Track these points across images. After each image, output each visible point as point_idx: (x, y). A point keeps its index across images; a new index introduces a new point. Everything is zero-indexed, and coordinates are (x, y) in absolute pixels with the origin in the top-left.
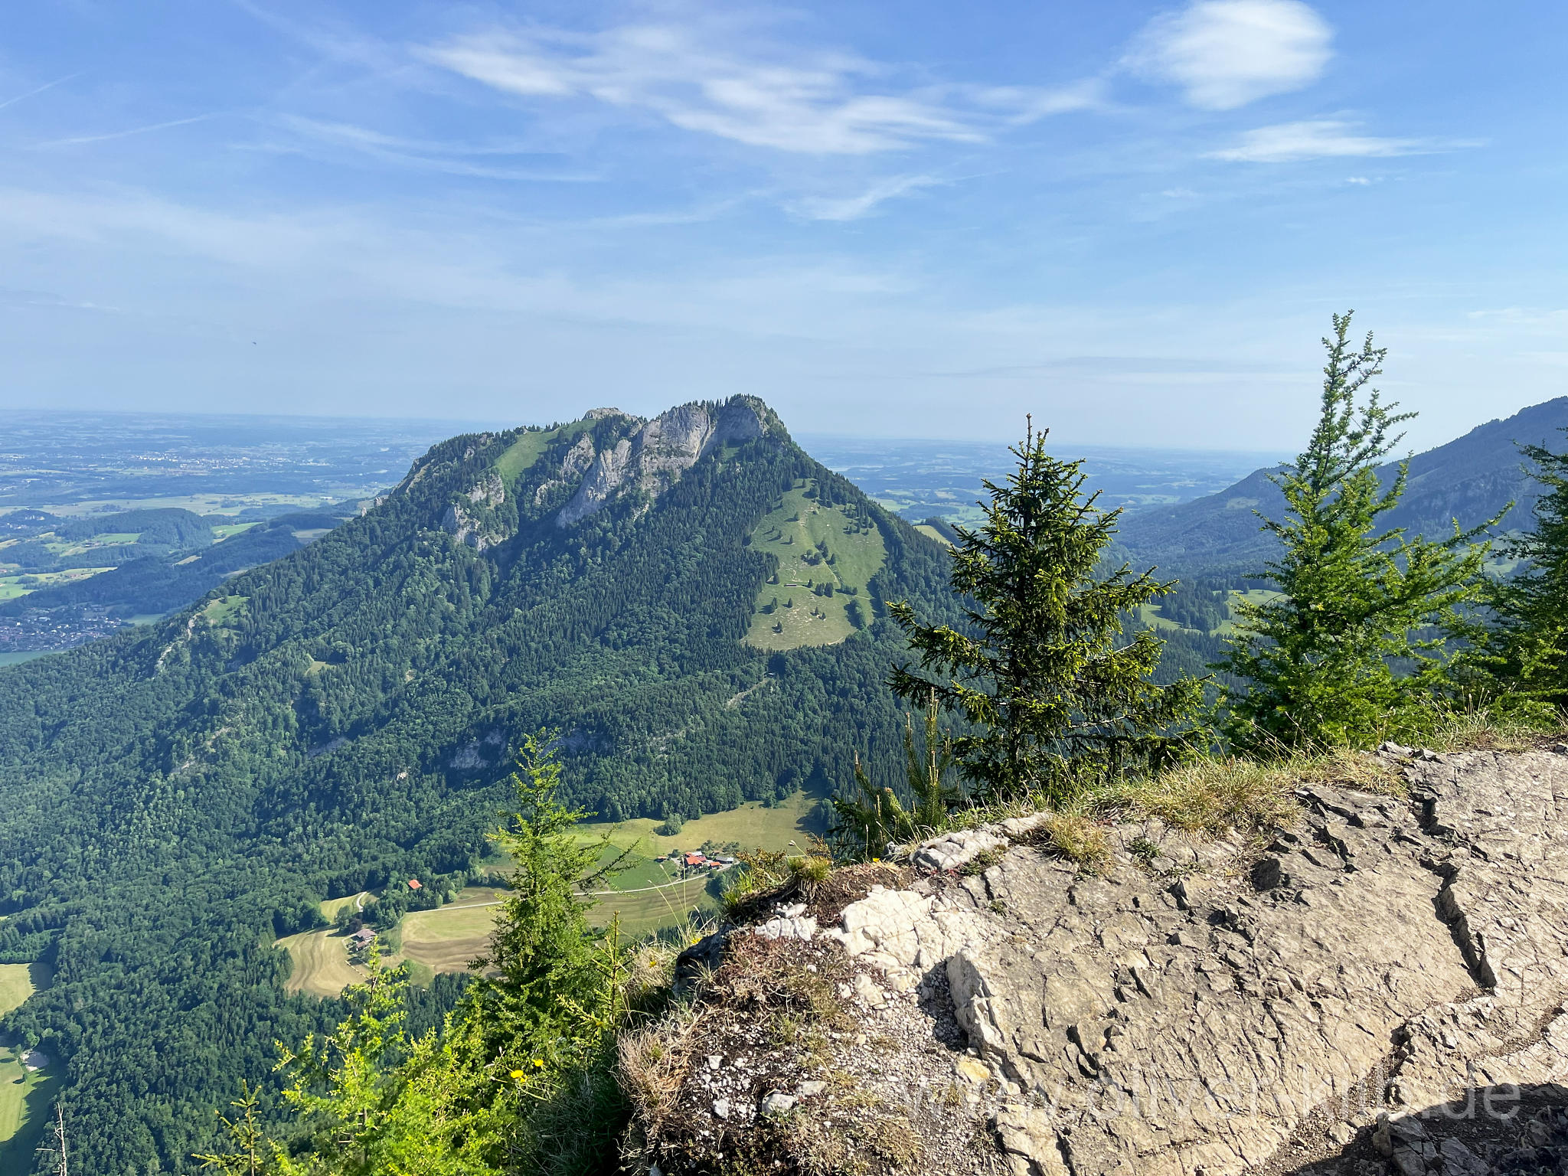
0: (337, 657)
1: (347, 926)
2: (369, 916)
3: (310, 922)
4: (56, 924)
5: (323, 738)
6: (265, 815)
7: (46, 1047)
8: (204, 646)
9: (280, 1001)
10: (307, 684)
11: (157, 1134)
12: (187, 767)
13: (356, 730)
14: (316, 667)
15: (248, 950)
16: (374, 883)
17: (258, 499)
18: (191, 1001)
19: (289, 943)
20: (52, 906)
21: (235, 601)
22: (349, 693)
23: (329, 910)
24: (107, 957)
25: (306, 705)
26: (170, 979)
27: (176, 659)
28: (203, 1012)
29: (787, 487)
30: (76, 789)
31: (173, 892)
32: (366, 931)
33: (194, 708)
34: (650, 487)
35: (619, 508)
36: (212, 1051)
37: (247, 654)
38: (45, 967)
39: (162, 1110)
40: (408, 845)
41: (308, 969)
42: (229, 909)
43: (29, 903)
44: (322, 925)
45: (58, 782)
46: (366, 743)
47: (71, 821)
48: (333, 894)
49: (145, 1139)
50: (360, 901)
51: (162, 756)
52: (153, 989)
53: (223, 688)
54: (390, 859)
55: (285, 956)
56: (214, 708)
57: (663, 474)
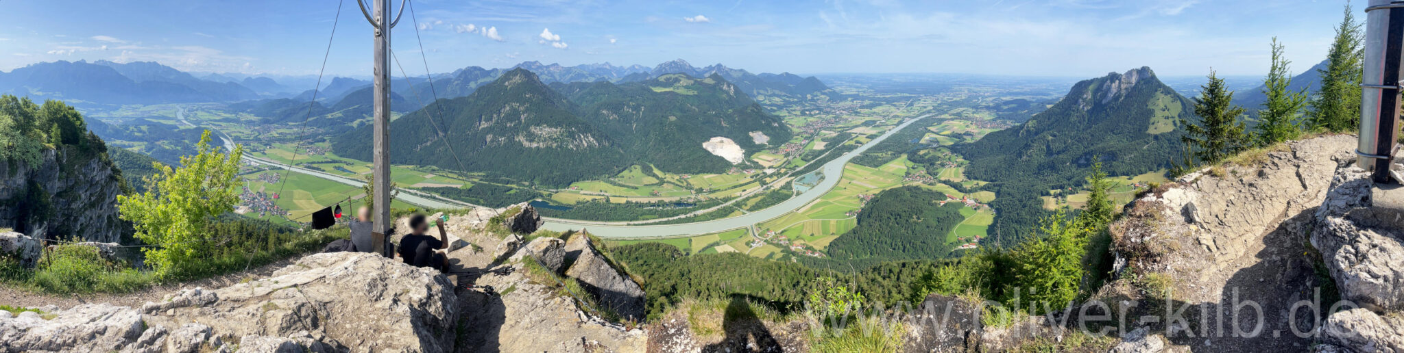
0: (1055, 136)
1: (1056, 196)
2: (1060, 194)
3: (1048, 194)
4: (1000, 186)
5: (1051, 154)
6: (1039, 170)
7: (997, 209)
8: (1028, 131)
9: (1042, 209)
10: (1048, 142)
11: (1016, 231)
12: (1025, 158)
13: (1058, 153)
14: (1050, 138)
15: (1036, 198)
16: (1062, 187)
18: (1024, 206)
19: (1043, 198)
20: (998, 182)
21: (1035, 121)
22: (1057, 145)
23: (1052, 192)
24: (1009, 194)
25: (1048, 146)
26: (1021, 201)
27: (1023, 134)
28: (1027, 209)
29: (1156, 91)
30: (1005, 159)
31: (1021, 184)
32: (1060, 198)
33: (1026, 145)
34: (1123, 92)
35: (1116, 98)
36: (1028, 217)
37: (1036, 134)
38: (998, 194)
39: (1018, 227)
40: (1069, 180)
41: (1048, 204)
42: (1032, 189)
43: (995, 181)
44: (1050, 195)
45: (1001, 157)
46: (1061, 156)
47: (1003, 166)
48: (1053, 189)
49: (1014, 232)
50: (1059, 191)
51: (1020, 155)
52: (1017, 202)
53: (1032, 141)
54: (1065, 182)
55: (1043, 200)
56: (1030, 145)
57: (1126, 89)
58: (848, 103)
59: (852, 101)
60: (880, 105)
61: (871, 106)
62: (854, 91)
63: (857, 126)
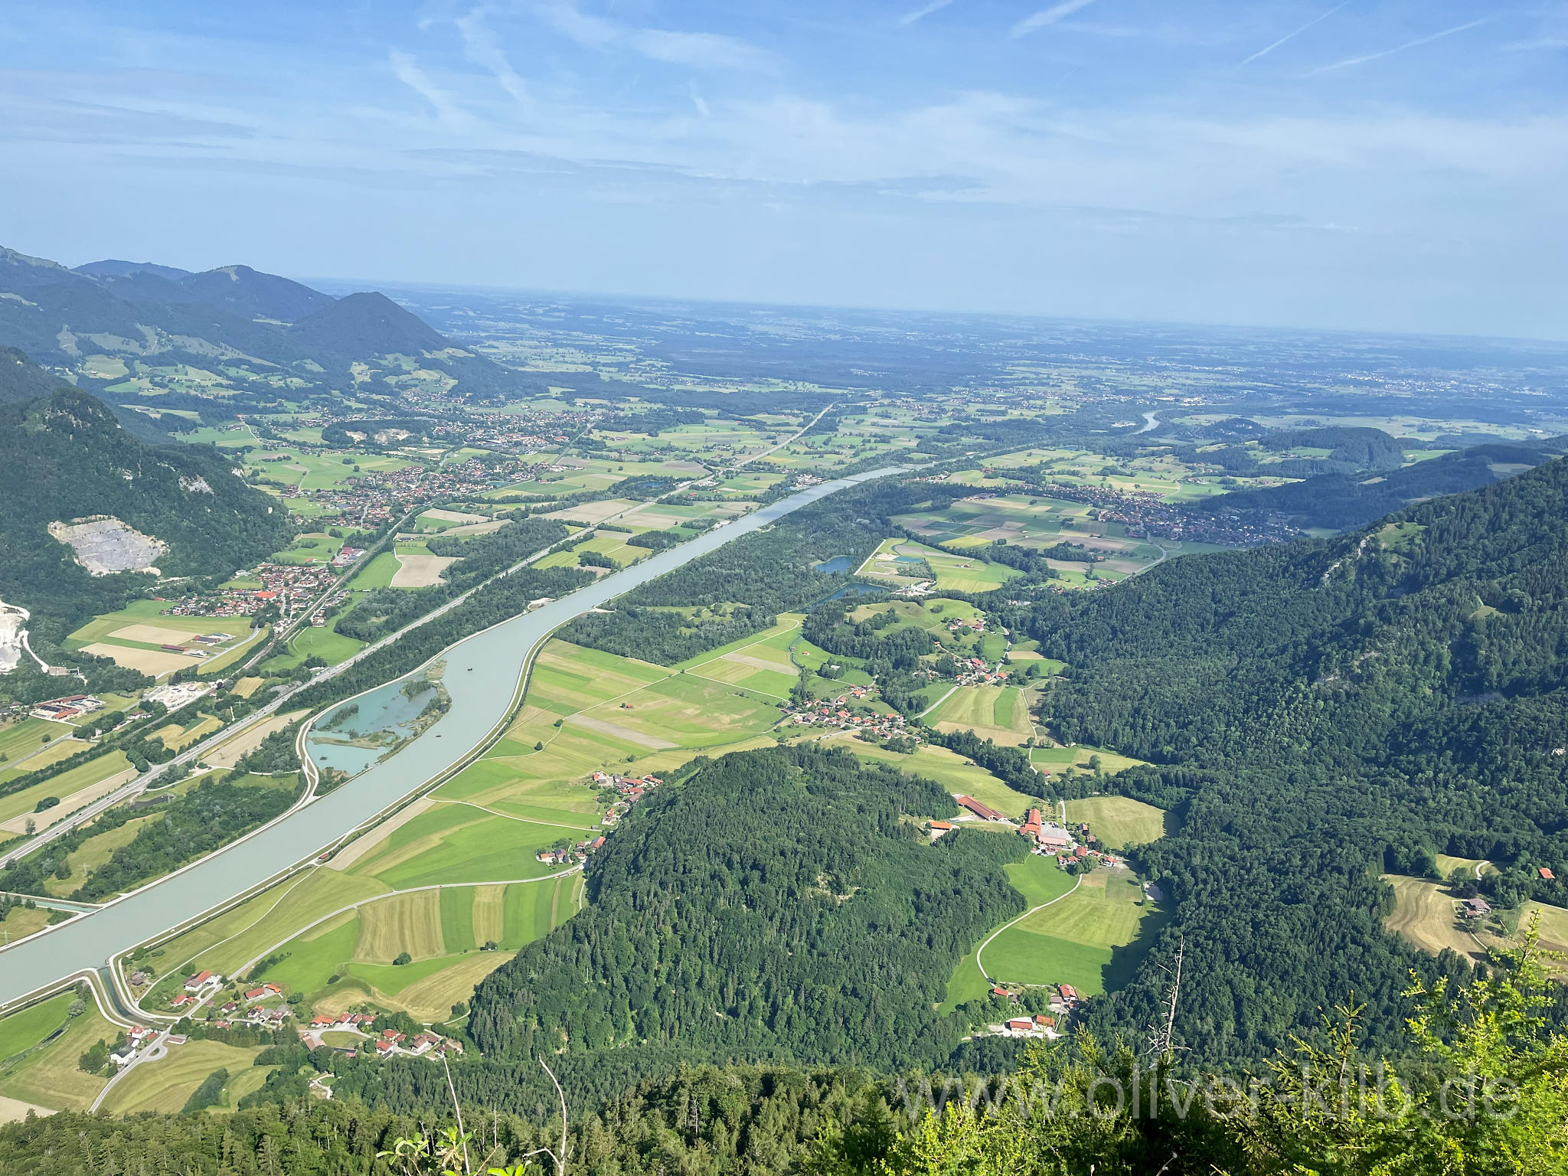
0: (1510, 606)
1: (1460, 887)
2: (1486, 887)
3: (1421, 869)
4: (1192, 785)
5: (1476, 686)
6: (1398, 748)
7: (1163, 884)
8: (1372, 568)
9: (1376, 931)
10: (1470, 627)
11: (1238, 1002)
12: (1331, 680)
13: (1516, 688)
14: (1484, 611)
15: (1354, 873)
16: (1499, 855)
17: (1458, 426)
18: (1292, 897)
19: (1396, 881)
20: (1188, 769)
21: (1411, 528)
22: (1515, 648)
23: (1446, 865)
24: (1228, 828)
25: (1464, 649)
26: (1278, 870)
27: (1341, 575)
28: (1301, 912)
30: (1232, 674)
31: (1295, 792)
32: (1480, 902)
33: (1349, 626)
36: (1302, 951)
37: (1412, 584)
38: (1177, 818)
39: (1248, 984)
40: (1549, 829)
41: (1413, 913)
42: (1344, 826)
43: (1175, 760)
44: (1434, 877)
45: (1218, 663)
46: (1523, 704)
47: (1222, 701)
48: (1452, 851)
49: (1226, 1000)
50: (1481, 868)
51: (1310, 664)
52: (1261, 871)
53: (1381, 613)
54: (1525, 837)
55: (1389, 892)
56: (1368, 630)
58: (550, 406)
59: (568, 398)
60: (696, 419)
61: (655, 424)
62: (574, 363)
63: (593, 497)
